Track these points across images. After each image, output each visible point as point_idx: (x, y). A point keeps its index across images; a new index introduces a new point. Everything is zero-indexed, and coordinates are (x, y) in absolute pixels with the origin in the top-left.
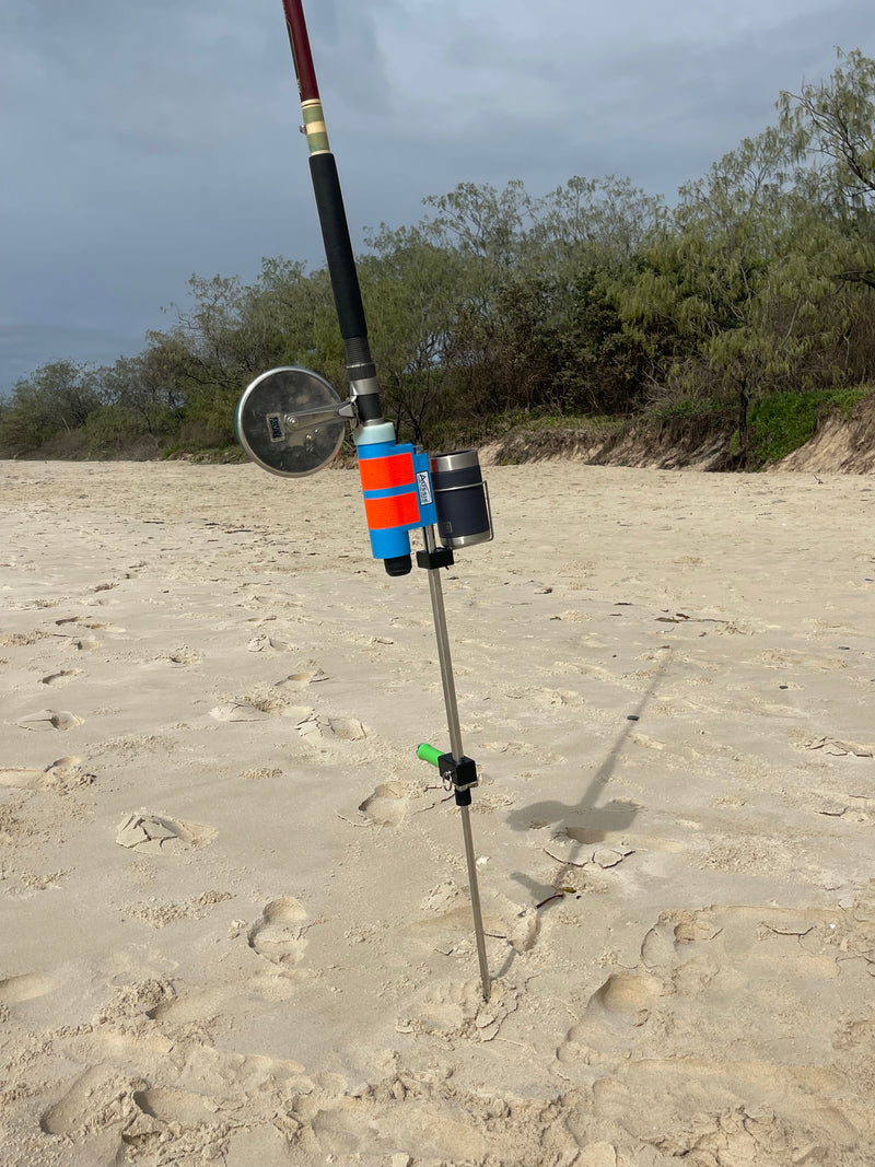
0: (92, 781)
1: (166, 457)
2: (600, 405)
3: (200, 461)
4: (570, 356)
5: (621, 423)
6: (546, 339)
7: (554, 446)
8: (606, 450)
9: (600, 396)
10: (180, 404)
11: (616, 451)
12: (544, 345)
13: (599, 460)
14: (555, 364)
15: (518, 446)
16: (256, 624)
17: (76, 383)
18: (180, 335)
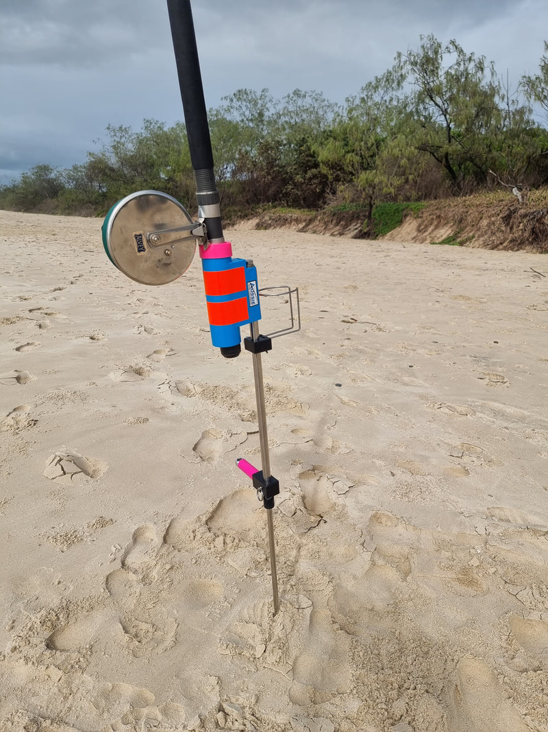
0: (35, 424)
2: (305, 203)
4: (291, 178)
5: (314, 213)
6: (281, 170)
7: (283, 222)
8: (307, 225)
9: (304, 199)
10: (104, 190)
11: (311, 226)
12: (279, 172)
13: (303, 230)
14: (285, 182)
15: (266, 221)
16: (138, 316)
17: (52, 176)
18: (104, 155)
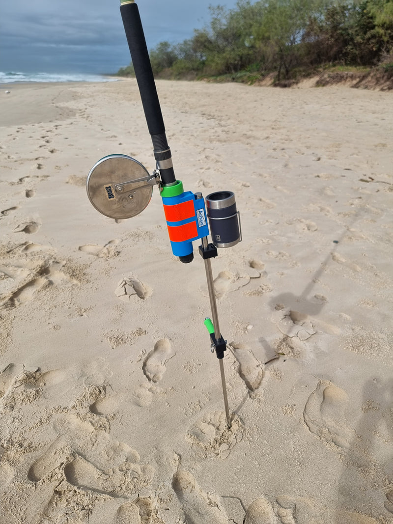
0: (118, 255)
1: (198, 79)
2: (361, 61)
3: (209, 82)
4: (352, 39)
5: (368, 69)
6: (343, 32)
7: (339, 79)
8: (360, 81)
9: (362, 58)
10: (204, 58)
11: (364, 82)
12: (342, 34)
13: (356, 86)
14: (346, 43)
15: (325, 78)
16: (203, 170)
17: (169, 50)
18: (204, 30)
